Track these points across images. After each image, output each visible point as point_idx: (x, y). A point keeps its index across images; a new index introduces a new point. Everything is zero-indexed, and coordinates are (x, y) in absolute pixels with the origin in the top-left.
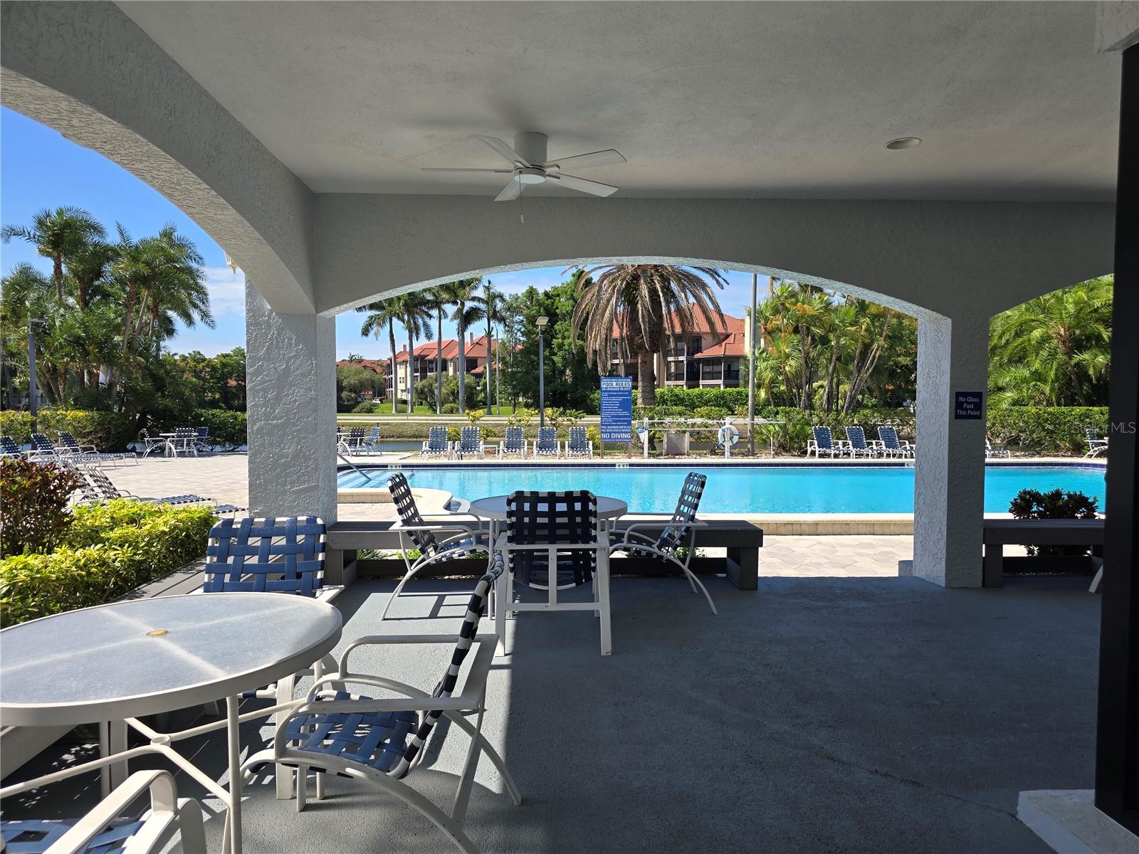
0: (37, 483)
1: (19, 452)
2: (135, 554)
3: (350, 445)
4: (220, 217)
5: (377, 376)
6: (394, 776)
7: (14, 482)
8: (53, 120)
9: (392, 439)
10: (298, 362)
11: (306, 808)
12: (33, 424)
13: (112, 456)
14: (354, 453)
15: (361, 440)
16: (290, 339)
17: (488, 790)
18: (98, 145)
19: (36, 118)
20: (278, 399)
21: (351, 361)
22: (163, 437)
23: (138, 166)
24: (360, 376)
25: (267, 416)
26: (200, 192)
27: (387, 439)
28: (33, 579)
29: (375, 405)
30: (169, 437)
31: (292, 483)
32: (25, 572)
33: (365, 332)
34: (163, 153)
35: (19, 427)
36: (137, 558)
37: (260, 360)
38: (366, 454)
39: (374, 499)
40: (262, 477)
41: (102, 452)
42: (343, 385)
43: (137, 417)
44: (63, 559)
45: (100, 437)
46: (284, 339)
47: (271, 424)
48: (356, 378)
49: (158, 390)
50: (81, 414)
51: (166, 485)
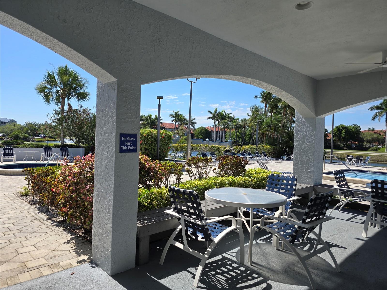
0: (238, 161)
1: (252, 156)
2: (257, 181)
3: (356, 162)
4: (282, 94)
5: (381, 137)
6: (288, 241)
7: (234, 160)
8: (239, 80)
9: (382, 162)
10: (310, 132)
11: (278, 250)
12: (256, 149)
13: (275, 159)
14: (358, 166)
15: (361, 161)
16: (307, 125)
17: (331, 266)
18: (249, 83)
19: (236, 81)
20: (303, 143)
21: (369, 130)
22: (290, 155)
23: (259, 86)
24: (372, 136)
25: (299, 148)
26: (275, 89)
27: (380, 162)
28: (232, 182)
29: (379, 148)
30: (292, 155)
31: (306, 169)
32: (231, 180)
33: (374, 119)
34: (263, 82)
35: (253, 149)
36: (258, 182)
37: (298, 132)
38: (363, 166)
39: (355, 182)
40: (297, 166)
41: (272, 158)
42: (364, 140)
43: (284, 148)
44: (240, 179)
45: (273, 154)
46: (306, 125)
47: (300, 151)
48: (370, 137)
49: (290, 140)
50: (268, 146)
51: (287, 169)
